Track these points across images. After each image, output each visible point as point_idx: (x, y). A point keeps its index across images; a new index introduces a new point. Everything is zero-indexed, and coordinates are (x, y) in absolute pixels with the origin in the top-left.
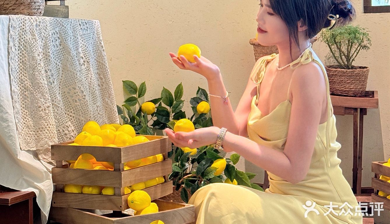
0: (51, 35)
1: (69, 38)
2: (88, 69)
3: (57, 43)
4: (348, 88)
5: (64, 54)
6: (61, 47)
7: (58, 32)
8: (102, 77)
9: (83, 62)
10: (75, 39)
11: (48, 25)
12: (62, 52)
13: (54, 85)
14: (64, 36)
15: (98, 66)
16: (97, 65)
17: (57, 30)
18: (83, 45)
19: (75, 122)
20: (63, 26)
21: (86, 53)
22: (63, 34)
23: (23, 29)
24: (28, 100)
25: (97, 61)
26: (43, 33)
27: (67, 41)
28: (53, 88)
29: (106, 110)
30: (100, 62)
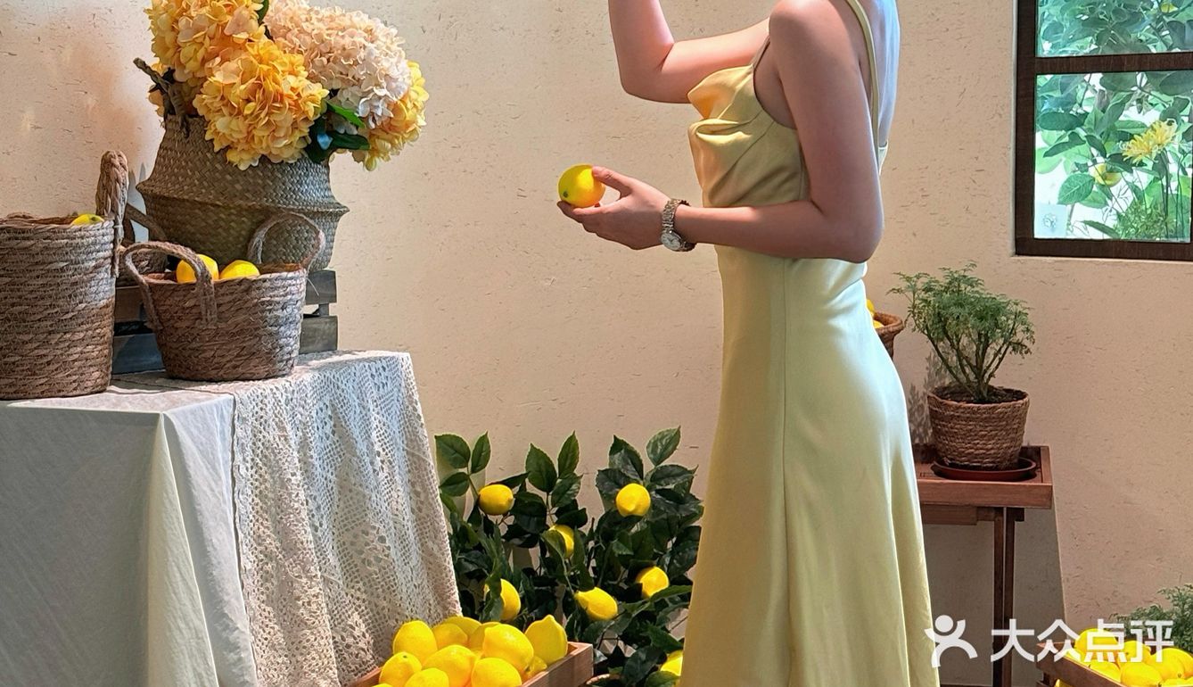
0: (315, 415)
1: (352, 413)
2: (391, 480)
3: (328, 429)
4: (981, 449)
5: (342, 453)
6: (336, 438)
7: (328, 404)
8: (419, 489)
9: (380, 464)
10: (364, 413)
11: (309, 395)
12: (338, 449)
13: (321, 531)
14: (341, 410)
15: (411, 464)
16: (409, 463)
17: (327, 399)
18: (380, 422)
19: (368, 613)
20: (338, 388)
21: (386, 441)
22: (339, 406)
23: (262, 417)
24: (272, 584)
25: (408, 453)
26: (299, 416)
27: (348, 423)
28: (320, 539)
29: (429, 569)
30: (413, 455)
